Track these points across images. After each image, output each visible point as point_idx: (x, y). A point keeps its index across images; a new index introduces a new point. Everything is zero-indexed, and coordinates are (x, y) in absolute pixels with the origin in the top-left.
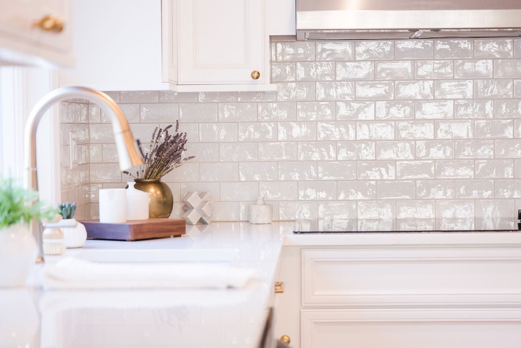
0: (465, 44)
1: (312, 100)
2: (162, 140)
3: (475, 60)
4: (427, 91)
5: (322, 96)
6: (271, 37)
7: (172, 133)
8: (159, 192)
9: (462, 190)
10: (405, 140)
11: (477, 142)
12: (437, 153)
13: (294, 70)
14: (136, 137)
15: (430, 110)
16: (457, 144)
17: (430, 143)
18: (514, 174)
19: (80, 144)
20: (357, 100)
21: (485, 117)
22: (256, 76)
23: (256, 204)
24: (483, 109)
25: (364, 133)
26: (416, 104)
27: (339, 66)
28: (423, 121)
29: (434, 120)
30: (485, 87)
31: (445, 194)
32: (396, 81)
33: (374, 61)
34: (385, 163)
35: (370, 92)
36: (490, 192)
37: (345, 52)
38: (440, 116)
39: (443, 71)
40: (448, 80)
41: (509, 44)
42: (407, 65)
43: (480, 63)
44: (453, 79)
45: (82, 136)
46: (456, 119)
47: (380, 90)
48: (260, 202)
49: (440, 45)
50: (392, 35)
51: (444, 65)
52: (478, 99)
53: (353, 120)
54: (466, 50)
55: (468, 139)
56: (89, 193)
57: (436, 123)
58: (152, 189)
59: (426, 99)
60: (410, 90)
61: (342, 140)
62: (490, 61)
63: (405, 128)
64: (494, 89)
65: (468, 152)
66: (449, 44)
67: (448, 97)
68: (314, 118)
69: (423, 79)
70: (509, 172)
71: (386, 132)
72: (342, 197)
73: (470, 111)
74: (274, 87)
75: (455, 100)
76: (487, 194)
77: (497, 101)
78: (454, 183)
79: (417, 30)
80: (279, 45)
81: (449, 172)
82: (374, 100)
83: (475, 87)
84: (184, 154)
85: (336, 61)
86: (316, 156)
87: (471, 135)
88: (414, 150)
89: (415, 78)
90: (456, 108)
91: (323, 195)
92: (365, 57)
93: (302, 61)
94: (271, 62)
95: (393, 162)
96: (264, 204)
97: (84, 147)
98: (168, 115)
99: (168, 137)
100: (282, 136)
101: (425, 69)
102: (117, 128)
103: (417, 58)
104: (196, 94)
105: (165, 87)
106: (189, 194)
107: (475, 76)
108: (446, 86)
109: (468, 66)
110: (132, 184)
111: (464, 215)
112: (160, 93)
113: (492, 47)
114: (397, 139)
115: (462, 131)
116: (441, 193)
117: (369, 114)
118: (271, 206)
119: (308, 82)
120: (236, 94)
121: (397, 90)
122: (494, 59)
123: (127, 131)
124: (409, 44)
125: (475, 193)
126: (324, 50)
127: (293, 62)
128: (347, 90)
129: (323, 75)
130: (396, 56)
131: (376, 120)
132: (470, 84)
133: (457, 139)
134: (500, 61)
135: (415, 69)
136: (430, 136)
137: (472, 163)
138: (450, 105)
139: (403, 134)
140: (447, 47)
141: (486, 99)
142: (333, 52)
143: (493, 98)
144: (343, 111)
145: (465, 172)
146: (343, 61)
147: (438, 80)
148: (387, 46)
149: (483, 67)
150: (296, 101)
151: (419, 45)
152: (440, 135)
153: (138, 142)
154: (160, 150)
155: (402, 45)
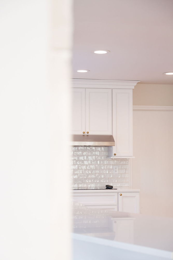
0: (94, 148)
3: (95, 151)
11: (96, 169)
12: (87, 172)
15: (86, 163)
16: (92, 170)
17: (85, 170)
18: (104, 177)
21: (98, 164)
24: (97, 162)
26: (83, 161)
28: (84, 165)
29: (86, 165)
30: (98, 157)
33: (73, 151)
38: (88, 164)
39: (88, 154)
40: (90, 156)
41: (103, 148)
42: (81, 152)
43: (97, 152)
46: (91, 164)
49: (88, 148)
52: (96, 160)
55: (94, 169)
57: (87, 165)
59: (85, 160)
60: (81, 158)
63: (80, 166)
65: (94, 172)
66: (90, 148)
67: (89, 160)
69: (84, 156)
70: (103, 176)
73: (94, 163)
75: (91, 160)
76: (98, 181)
77: (100, 160)
78: (91, 179)
81: (89, 176)
83: (95, 157)
87: (94, 168)
89: (82, 155)
90: (91, 162)
101: (85, 153)
103: (83, 151)
107: (95, 155)
109: (94, 153)
111: (93, 186)
113: (99, 149)
114: (78, 169)
115: (92, 167)
116: (88, 181)
121: (78, 158)
122: (99, 151)
124: (81, 148)
125: (95, 181)
130: (78, 150)
131: (74, 165)
132: (94, 157)
134: (101, 152)
135: (82, 153)
137: (95, 174)
139: (80, 168)
141: (98, 160)
143: (99, 160)
145: (93, 176)
147: (87, 156)
148: (76, 148)
149: (97, 153)
151: (83, 148)
152: (88, 168)
155: (79, 148)
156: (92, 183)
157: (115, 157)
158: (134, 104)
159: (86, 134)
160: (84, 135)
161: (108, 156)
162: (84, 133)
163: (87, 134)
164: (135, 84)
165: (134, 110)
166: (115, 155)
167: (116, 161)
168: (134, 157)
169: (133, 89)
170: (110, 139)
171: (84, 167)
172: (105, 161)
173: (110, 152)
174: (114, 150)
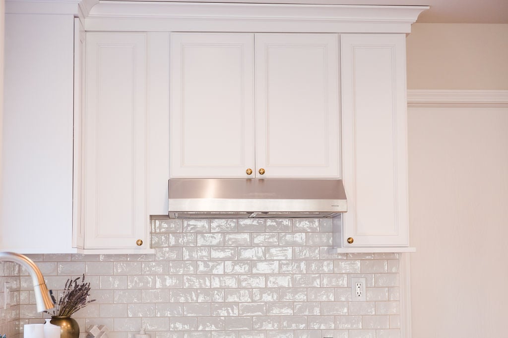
0: (286, 222)
1: (180, 260)
2: (73, 288)
3: (293, 233)
4: (260, 254)
5: (187, 257)
6: (151, 216)
7: (80, 283)
8: (69, 326)
9: (285, 324)
10: (245, 288)
12: (267, 298)
13: (167, 239)
14: (49, 289)
15: (263, 267)
16: (280, 291)
17: (263, 291)
18: (321, 313)
19: (12, 291)
20: (212, 260)
21: (301, 272)
22: (140, 243)
23: (139, 334)
24: (299, 267)
25: (216, 283)
26: (252, 263)
27: (199, 236)
28: (257, 275)
29: (265, 274)
30: (301, 251)
31: (273, 326)
32: (239, 247)
33: (224, 233)
34: (231, 305)
35: (221, 255)
36: (304, 325)
37: (203, 226)
38: (270, 272)
39: (271, 240)
40: (275, 246)
41: (316, 222)
42: (246, 236)
43: (297, 235)
44: (279, 246)
45: (14, 285)
46: (280, 274)
47: (228, 253)
48: (142, 332)
49: (269, 222)
50: (236, 215)
51: (273, 236)
52: (295, 260)
53: (209, 275)
54: (287, 226)
55: (289, 288)
56: (18, 326)
57: (266, 276)
58: (64, 324)
59: (260, 260)
61: (201, 288)
62: (304, 234)
63: (245, 280)
64: (306, 253)
65: (289, 297)
66: (275, 222)
67: (275, 258)
68: (181, 272)
69: (258, 246)
70: (317, 311)
71: (231, 283)
72: (201, 328)
73: (290, 268)
74: (152, 251)
75: (280, 260)
76: (302, 326)
77: (309, 261)
78: (279, 319)
79: (252, 213)
80: (157, 222)
81: (275, 311)
82: (224, 260)
83: (293, 251)
84: (88, 298)
85: (197, 233)
86: (182, 300)
87: (291, 285)
88: (251, 295)
89: (252, 245)
90: (280, 266)
91: (187, 327)
92: (217, 230)
93: (174, 233)
94: (151, 233)
95: (237, 304)
96: (145, 334)
97: (16, 293)
98: (77, 270)
99: (76, 286)
100: (158, 285)
101: (259, 239)
102: (36, 282)
103: (253, 231)
104: (98, 256)
105: (75, 251)
106: (91, 327)
107: (293, 244)
108: (273, 251)
109: (289, 237)
110: (48, 321)
112: (72, 255)
113: (305, 224)
114: (240, 288)
115: (284, 282)
116: (270, 325)
117: (219, 270)
118: (150, 335)
119: (177, 247)
120: (126, 256)
121: (239, 254)
122: (307, 232)
123: (43, 284)
124: (248, 222)
125: (294, 325)
126: (188, 225)
127: (167, 233)
128: (205, 253)
129: (188, 242)
130: (239, 230)
131: (225, 274)
132: (290, 250)
133: (280, 288)
134: (310, 234)
135: (252, 239)
136: (263, 285)
137: (291, 305)
138: (276, 264)
139: (244, 284)
140: (274, 224)
141: (302, 260)
142: (195, 227)
143: (305, 259)
144: (202, 268)
146: (202, 233)
147: (268, 247)
148: (232, 223)
149: (299, 238)
150: (168, 260)
151: (255, 222)
152: (270, 285)
153: (51, 292)
154: (71, 295)
155: (243, 222)
156: (282, 331)
157: (351, 250)
158: (412, 84)
159: (257, 176)
160: (249, 180)
161: (333, 247)
162: (249, 172)
163: (259, 176)
164: (414, 18)
165: (410, 105)
166: (350, 241)
167: (358, 263)
168: (413, 250)
169: (407, 34)
170: (335, 189)
172: (325, 263)
173: (336, 231)
174: (348, 229)
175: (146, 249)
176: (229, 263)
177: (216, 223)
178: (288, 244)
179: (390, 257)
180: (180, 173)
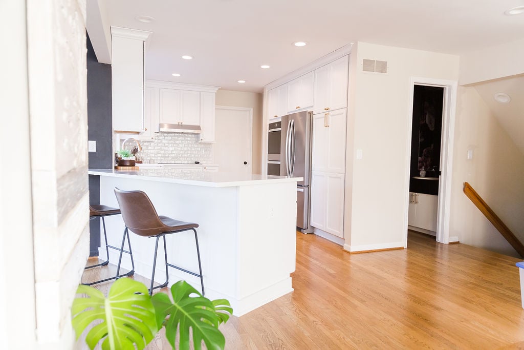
0: (186, 135)
6: (155, 132)
11: (188, 150)
12: (181, 152)
21: (189, 147)
22: (152, 138)
26: (178, 144)
28: (179, 147)
32: (175, 140)
33: (171, 137)
35: (171, 142)
37: (166, 135)
38: (182, 146)
39: (183, 139)
41: (193, 135)
43: (189, 138)
46: (185, 147)
49: (182, 135)
52: (188, 144)
60: (178, 142)
63: (176, 148)
65: (186, 152)
66: (184, 135)
67: (183, 143)
73: (187, 146)
79: (179, 132)
80: (156, 134)
81: (183, 155)
83: (188, 142)
88: (178, 152)
89: (178, 140)
94: (155, 136)
99: (135, 148)
103: (178, 137)
104: (140, 141)
107: (188, 140)
108: (183, 141)
109: (187, 138)
111: (186, 162)
113: (190, 136)
114: (175, 150)
115: (185, 149)
117: (170, 146)
118: (154, 160)
120: (148, 141)
121: (175, 142)
122: (191, 138)
126: (163, 135)
128: (167, 141)
129: (163, 139)
130: (175, 136)
138: (184, 145)
143: (190, 144)
145: (185, 155)
146: (166, 137)
148: (173, 135)
152: (182, 149)
155: (176, 134)
156: (185, 160)
157: (202, 142)
158: (216, 104)
159: (180, 124)
161: (197, 141)
164: (217, 89)
165: (216, 109)
166: (201, 140)
167: (203, 145)
168: (216, 142)
169: (216, 93)
170: (198, 128)
171: (180, 149)
172: (195, 145)
173: (198, 138)
174: (201, 137)
175: (153, 140)
176: (172, 144)
177: (169, 135)
178: (186, 140)
179: (210, 144)
180: (161, 122)
